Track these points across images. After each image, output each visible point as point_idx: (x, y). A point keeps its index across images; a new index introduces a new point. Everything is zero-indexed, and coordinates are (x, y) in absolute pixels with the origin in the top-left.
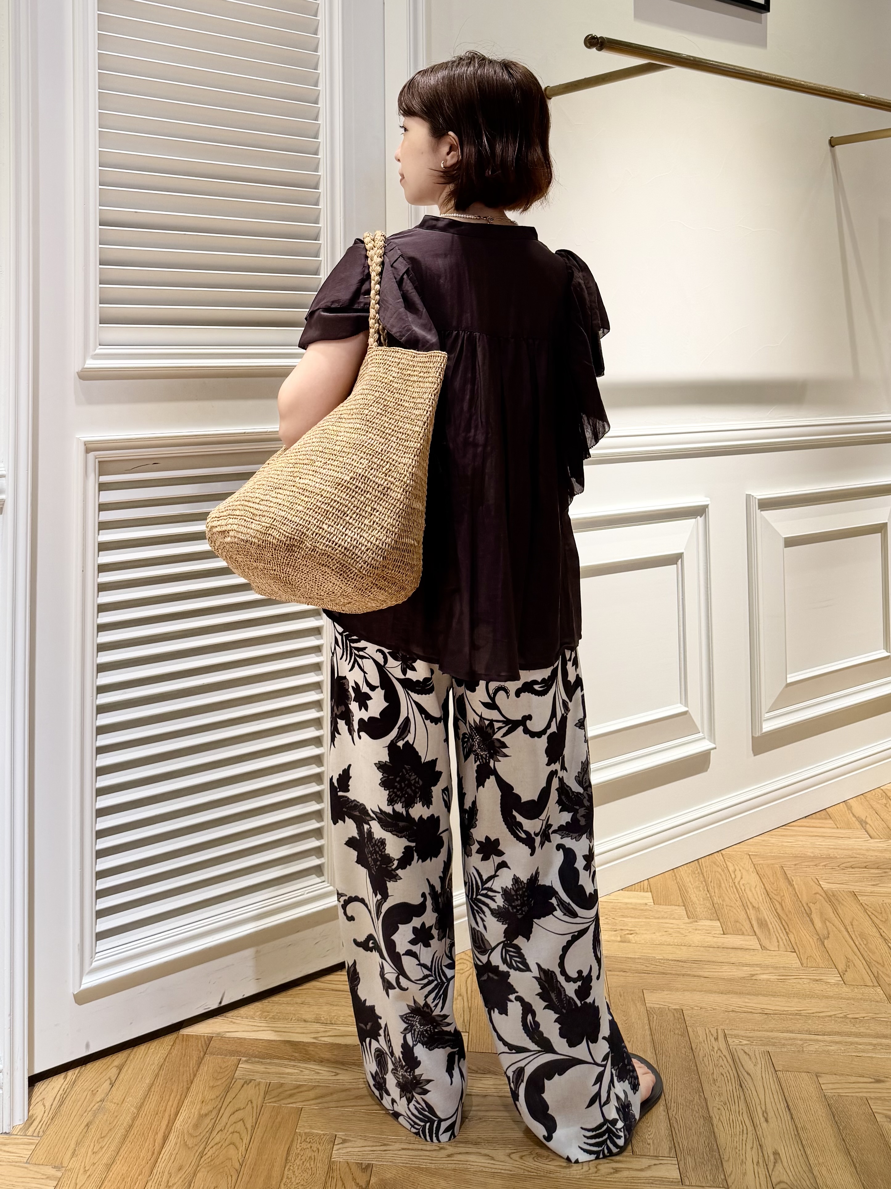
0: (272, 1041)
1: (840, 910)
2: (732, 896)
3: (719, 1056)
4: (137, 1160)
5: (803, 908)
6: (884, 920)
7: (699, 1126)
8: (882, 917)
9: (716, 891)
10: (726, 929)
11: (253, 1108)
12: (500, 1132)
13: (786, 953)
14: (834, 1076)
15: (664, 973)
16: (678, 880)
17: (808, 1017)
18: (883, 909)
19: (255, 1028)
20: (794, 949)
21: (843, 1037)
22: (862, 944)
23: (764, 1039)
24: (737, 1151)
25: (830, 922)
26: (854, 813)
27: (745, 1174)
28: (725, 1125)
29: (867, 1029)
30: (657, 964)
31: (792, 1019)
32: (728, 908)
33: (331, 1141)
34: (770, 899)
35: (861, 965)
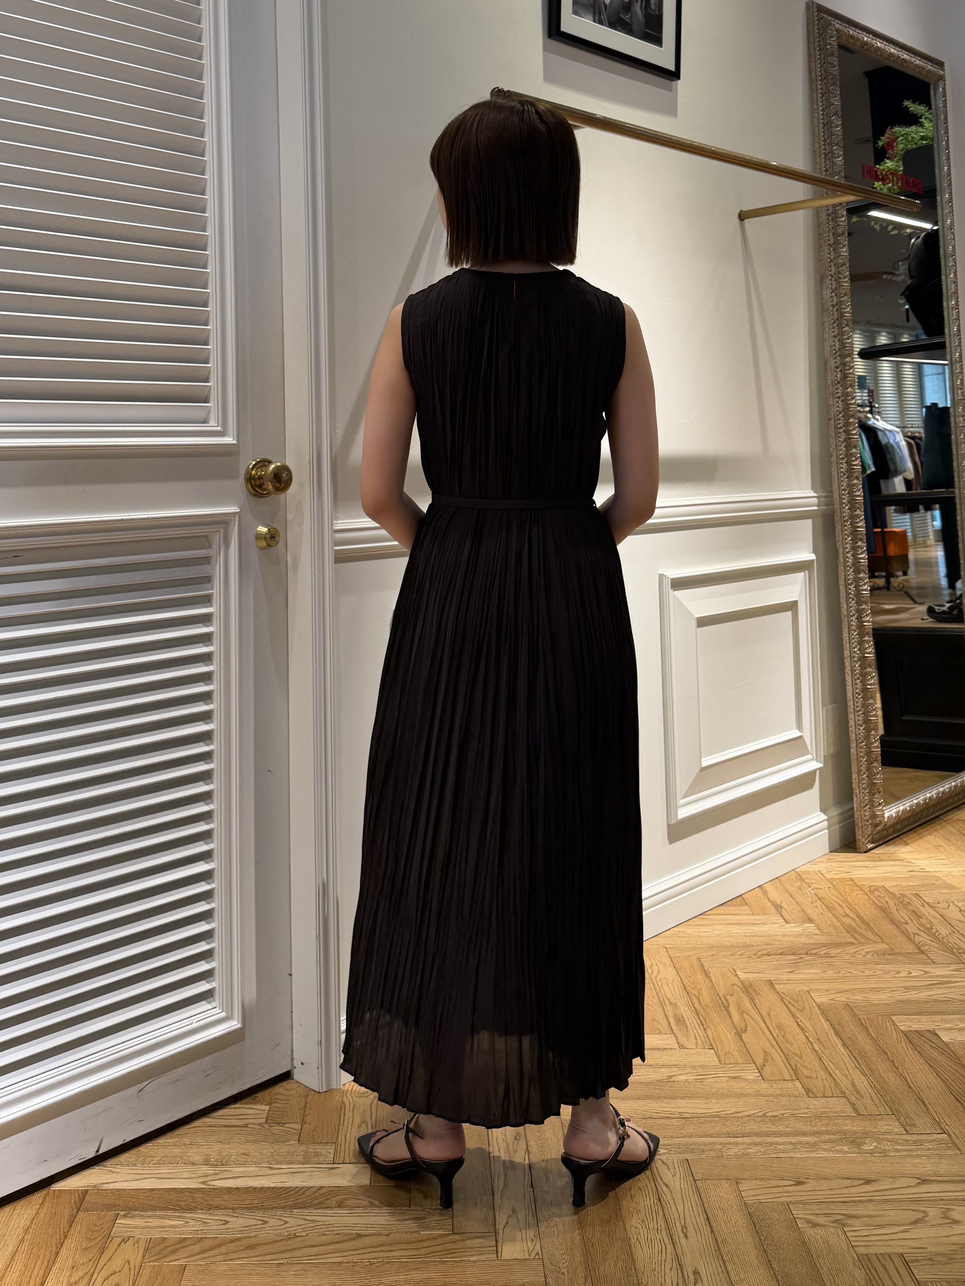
0: (155, 1189)
1: (756, 1000)
5: (720, 1001)
6: (801, 1009)
7: (615, 1249)
8: (799, 1006)
13: (704, 1050)
14: (754, 1181)
17: (727, 1119)
18: (799, 997)
19: (137, 1177)
20: (712, 1046)
21: (763, 1138)
22: (779, 1035)
23: (682, 1146)
24: (656, 1273)
25: (747, 1014)
26: (769, 896)
28: (643, 1245)
29: (787, 1127)
31: (710, 1122)
34: (688, 993)
35: (779, 1058)
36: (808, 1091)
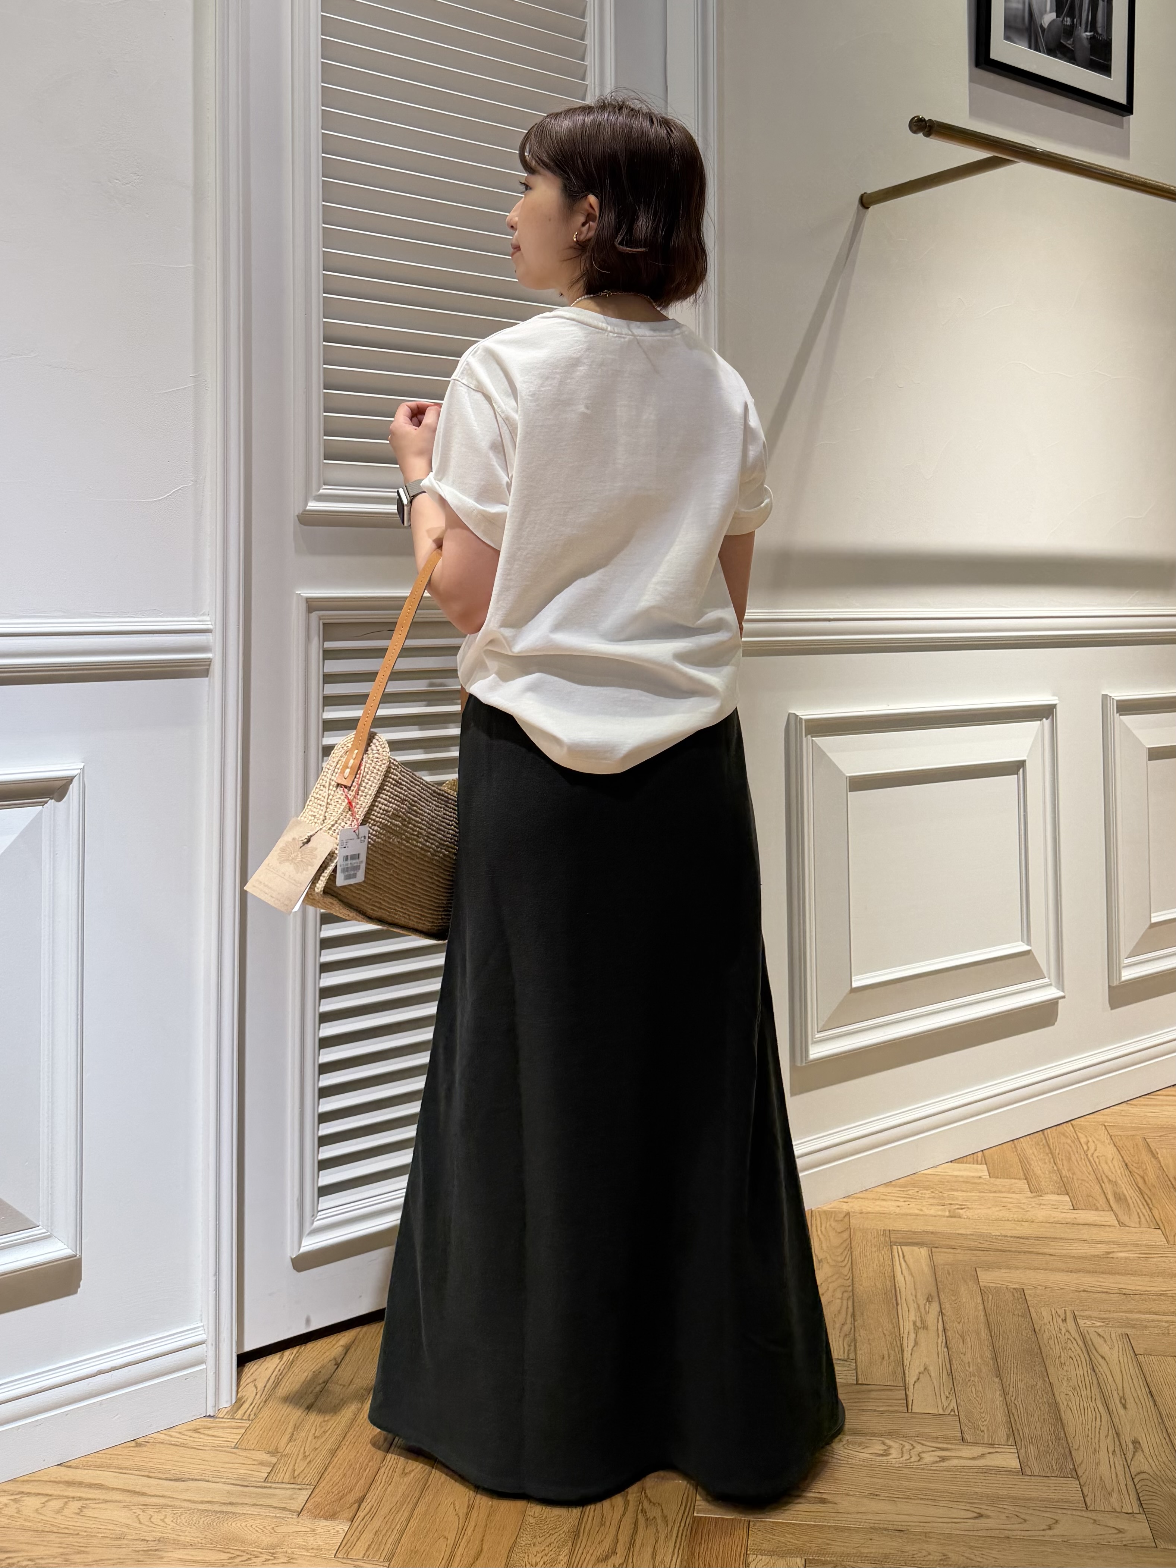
2: (1084, 1169)
3: (1068, 1339)
5: (1169, 1183)
7: (1042, 1412)
10: (1076, 1204)
13: (1149, 1230)
15: (1001, 1251)
16: (1019, 1151)
20: (1159, 1226)
23: (1121, 1321)
24: (1089, 1439)
27: (1098, 1464)
28: (1075, 1411)
30: (993, 1241)
31: (1154, 1300)
32: (1080, 1182)
34: (1130, 1172)
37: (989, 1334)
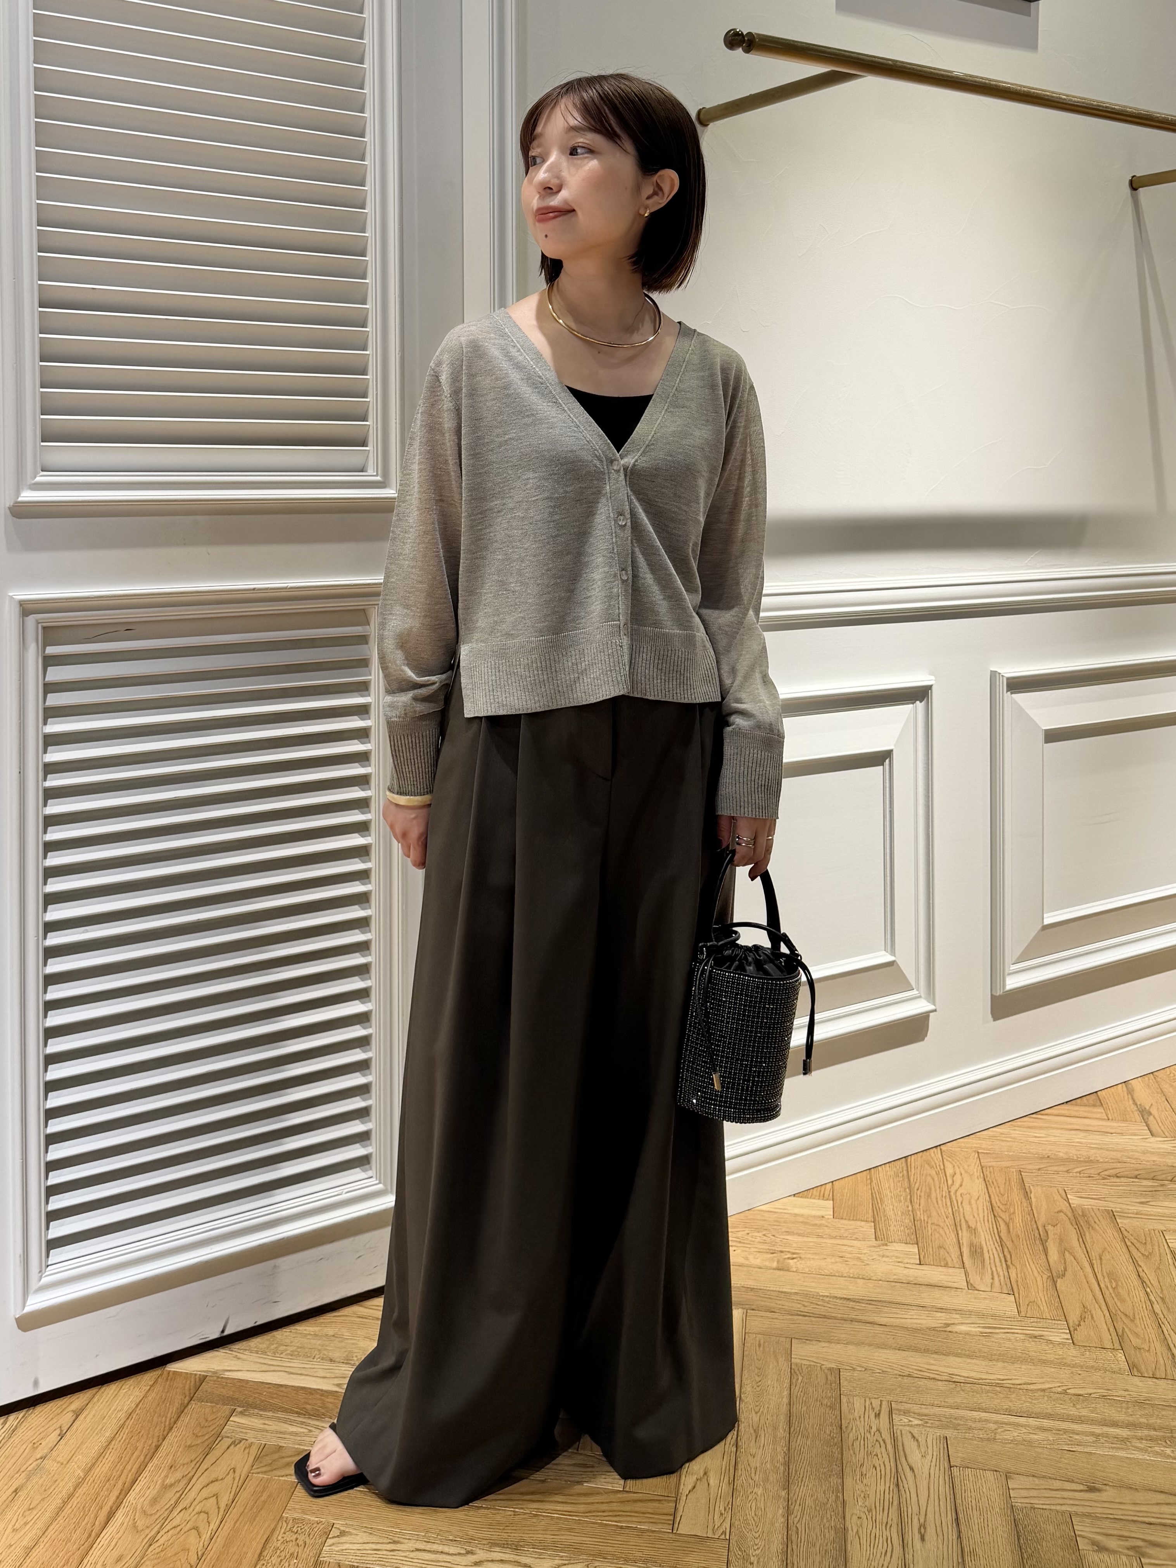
0: (281, 1386)
1: (1088, 1237)
2: (942, 1211)
3: (877, 1441)
4: (66, 1544)
5: (1037, 1232)
6: (1147, 1254)
7: (826, 1541)
8: (1144, 1251)
9: (923, 1202)
10: (924, 1257)
11: (234, 1479)
12: (552, 1533)
13: (999, 1295)
14: (1031, 1478)
15: (825, 1317)
16: (874, 1184)
17: (1012, 1390)
18: (1148, 1239)
19: (265, 1368)
20: (1013, 1290)
21: (1056, 1422)
22: (1110, 1287)
23: (943, 1419)
25: (1070, 1253)
26: (1135, 1099)
28: (863, 1541)
29: (1092, 1412)
30: (819, 1303)
31: (988, 1392)
32: (934, 1227)
33: (326, 1532)
34: (994, 1216)
35: (1103, 1317)
36: (1133, 1368)
37: (787, 1430)
